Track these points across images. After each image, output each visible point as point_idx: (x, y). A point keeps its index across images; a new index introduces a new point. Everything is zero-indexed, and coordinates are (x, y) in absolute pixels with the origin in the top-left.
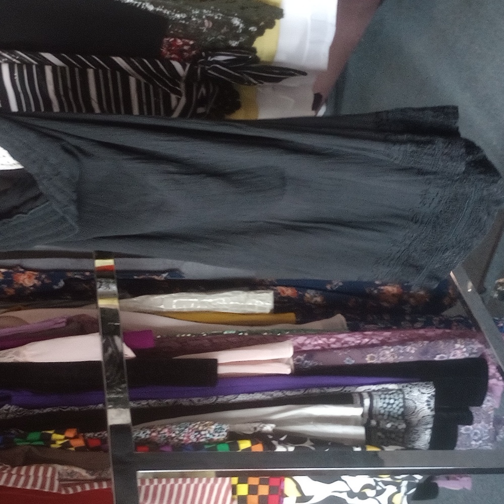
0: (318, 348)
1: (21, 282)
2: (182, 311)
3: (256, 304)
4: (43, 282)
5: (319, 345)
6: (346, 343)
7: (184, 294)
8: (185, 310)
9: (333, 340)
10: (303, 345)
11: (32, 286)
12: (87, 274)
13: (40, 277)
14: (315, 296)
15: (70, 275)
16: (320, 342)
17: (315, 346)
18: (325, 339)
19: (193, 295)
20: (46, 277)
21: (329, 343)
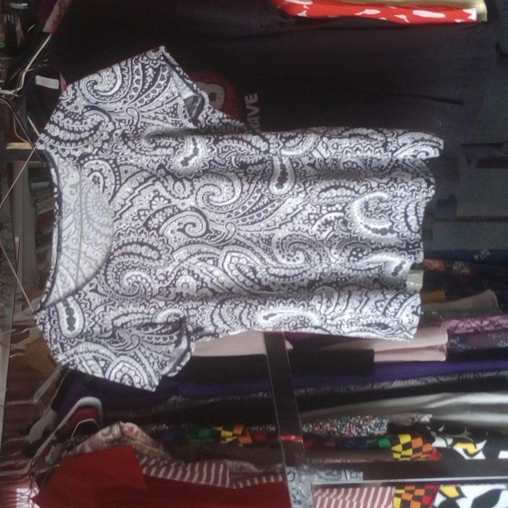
0: (472, 331)
5: (472, 327)
6: (500, 325)
9: (486, 323)
10: (456, 328)
14: (463, 269)
16: (473, 325)
17: (468, 329)
18: (478, 322)
21: (483, 325)
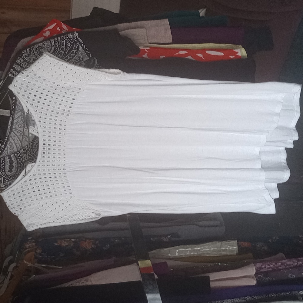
1: (84, 246)
2: (182, 257)
3: (227, 248)
4: (97, 245)
5: (271, 268)
6: (288, 265)
7: (183, 246)
8: (184, 256)
9: (279, 264)
11: (90, 249)
12: (123, 239)
13: (95, 243)
14: (263, 246)
15: (112, 240)
18: (274, 264)
19: (188, 246)
20: (98, 243)
21: (277, 266)
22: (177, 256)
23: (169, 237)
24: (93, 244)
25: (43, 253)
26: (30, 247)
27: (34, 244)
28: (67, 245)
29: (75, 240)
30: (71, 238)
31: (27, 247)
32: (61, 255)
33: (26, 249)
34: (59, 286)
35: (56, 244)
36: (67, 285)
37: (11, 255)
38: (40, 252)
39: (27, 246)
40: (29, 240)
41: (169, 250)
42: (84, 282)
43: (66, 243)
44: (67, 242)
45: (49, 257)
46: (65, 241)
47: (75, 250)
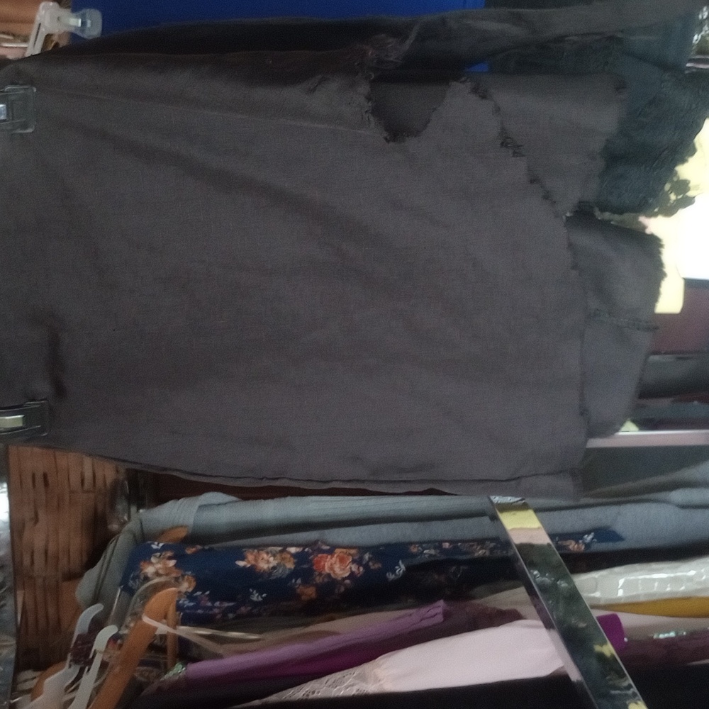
1: (327, 570)
2: (635, 600)
4: (366, 566)
7: (637, 566)
8: (642, 599)
11: (346, 578)
12: (446, 545)
13: (361, 558)
15: (414, 550)
19: (654, 566)
20: (370, 559)
22: (620, 598)
23: (588, 538)
24: (354, 561)
25: (199, 593)
26: (157, 574)
27: (172, 563)
28: (274, 568)
29: (299, 550)
30: (285, 546)
31: (149, 575)
32: (256, 597)
33: (147, 579)
34: (273, 698)
35: (241, 563)
36: (298, 693)
37: (95, 600)
38: (190, 590)
39: (150, 570)
40: (157, 551)
41: (595, 579)
42: (353, 685)
43: (272, 559)
44: (274, 556)
45: (217, 604)
46: (267, 553)
47: (299, 581)
